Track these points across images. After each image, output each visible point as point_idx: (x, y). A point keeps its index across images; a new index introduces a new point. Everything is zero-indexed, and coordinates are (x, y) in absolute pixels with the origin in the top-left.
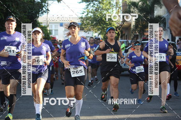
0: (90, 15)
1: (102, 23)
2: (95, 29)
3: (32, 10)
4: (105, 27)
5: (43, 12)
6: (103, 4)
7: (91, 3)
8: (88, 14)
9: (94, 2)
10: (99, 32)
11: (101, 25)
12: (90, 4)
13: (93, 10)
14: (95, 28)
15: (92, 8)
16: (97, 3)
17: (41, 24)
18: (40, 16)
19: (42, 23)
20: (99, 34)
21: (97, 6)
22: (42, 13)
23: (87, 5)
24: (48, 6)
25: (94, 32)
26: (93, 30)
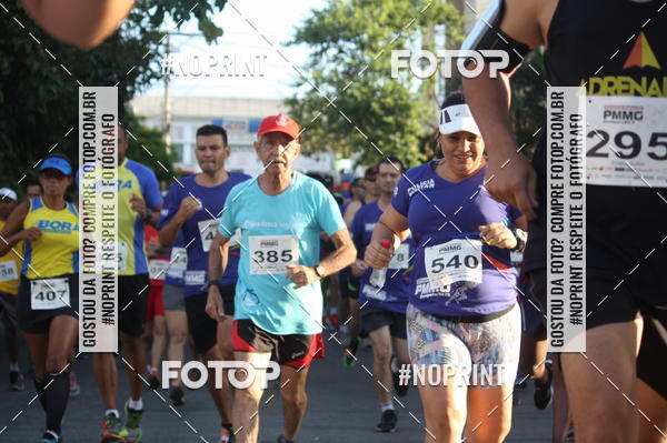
0: (326, 90)
1: (370, 123)
2: (344, 146)
3: (109, 70)
4: (380, 138)
5: (150, 77)
6: (375, 51)
7: (329, 47)
8: (315, 90)
9: (341, 42)
10: (357, 155)
11: (365, 131)
12: (324, 50)
13: (335, 72)
14: (343, 142)
15: (332, 66)
16: (353, 46)
17: (141, 123)
18: (137, 93)
19: (143, 118)
20: (359, 163)
21: (353, 57)
22: (146, 81)
23: (316, 54)
24: (167, 52)
25: (339, 155)
26: (335, 149)
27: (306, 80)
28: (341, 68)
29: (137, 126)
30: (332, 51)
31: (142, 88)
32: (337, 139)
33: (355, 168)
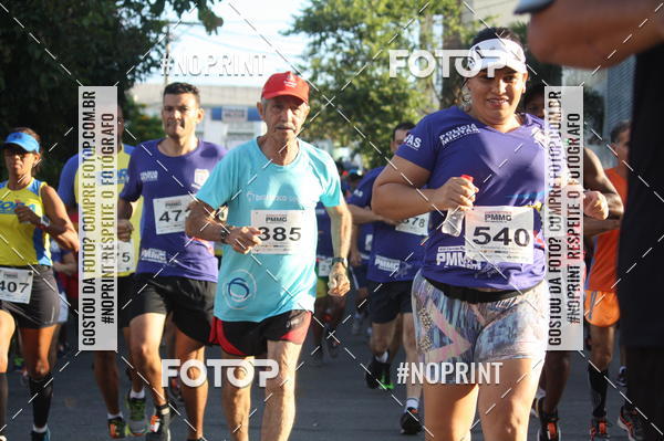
0: (325, 79)
1: (368, 112)
2: (342, 134)
3: (110, 58)
4: (378, 127)
5: (150, 66)
6: (373, 41)
7: (327, 36)
8: (314, 78)
9: (339, 32)
10: (355, 144)
11: (362, 120)
12: (323, 39)
13: (334, 60)
14: (341, 130)
15: (331, 55)
16: (351, 35)
17: (141, 111)
18: (138, 81)
19: (143, 106)
20: (356, 151)
21: (352, 47)
22: (147, 70)
23: (315, 43)
24: (167, 42)
25: (337, 144)
26: (333, 138)
27: (305, 69)
28: (339, 58)
29: (138, 114)
30: (331, 41)
31: (143, 76)
32: (336, 128)
33: (352, 156)
